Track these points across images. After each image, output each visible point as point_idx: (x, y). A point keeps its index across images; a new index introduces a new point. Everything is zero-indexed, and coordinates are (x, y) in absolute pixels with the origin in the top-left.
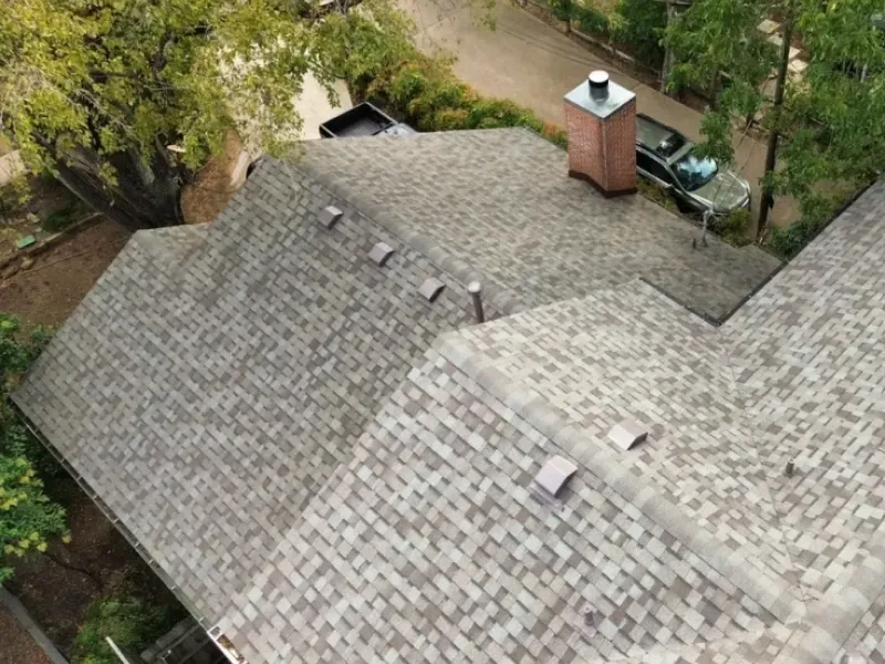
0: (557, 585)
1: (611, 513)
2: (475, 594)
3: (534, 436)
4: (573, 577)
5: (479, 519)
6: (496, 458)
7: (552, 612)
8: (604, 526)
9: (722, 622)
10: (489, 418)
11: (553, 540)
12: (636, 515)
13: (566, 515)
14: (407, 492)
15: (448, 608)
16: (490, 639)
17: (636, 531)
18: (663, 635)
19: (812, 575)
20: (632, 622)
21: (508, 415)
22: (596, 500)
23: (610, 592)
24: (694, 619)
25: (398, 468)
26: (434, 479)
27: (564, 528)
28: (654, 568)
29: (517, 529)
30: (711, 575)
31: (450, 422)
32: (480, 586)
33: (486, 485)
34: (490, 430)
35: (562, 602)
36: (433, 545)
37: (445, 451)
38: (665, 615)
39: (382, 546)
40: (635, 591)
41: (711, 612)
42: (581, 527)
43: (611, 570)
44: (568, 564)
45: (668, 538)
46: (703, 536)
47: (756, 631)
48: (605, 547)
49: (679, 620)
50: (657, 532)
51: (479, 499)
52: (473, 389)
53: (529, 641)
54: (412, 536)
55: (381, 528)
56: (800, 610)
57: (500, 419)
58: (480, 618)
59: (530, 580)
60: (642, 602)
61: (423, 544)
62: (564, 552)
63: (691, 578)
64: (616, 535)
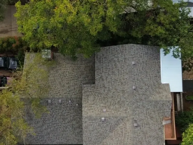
0: (110, 126)
1: (110, 119)
2: (103, 131)
3: (98, 118)
4: (110, 125)
5: (99, 126)
6: (96, 121)
7: (111, 128)
8: (110, 120)
9: (124, 120)
10: (93, 119)
11: (106, 123)
12: (112, 117)
13: (106, 121)
14: (91, 128)
15: (102, 133)
16: (107, 132)
17: (113, 119)
18: (120, 123)
19: (127, 111)
20: (117, 124)
21: (95, 118)
22: (108, 119)
23: (114, 123)
24: (122, 121)
25: (88, 128)
26: (92, 126)
27: (107, 122)
28: (116, 120)
29: (103, 125)
30: (121, 117)
31: (90, 121)
32: (103, 130)
33: (97, 123)
34: (94, 120)
35: (111, 127)
36: (97, 130)
37: (92, 124)
38: (119, 122)
39: (93, 133)
40: (116, 122)
41: (122, 120)
42: (108, 121)
43: (113, 122)
44: (109, 124)
45: (116, 117)
46: (118, 115)
47: (127, 119)
48: (111, 121)
49: (120, 122)
50: (114, 117)
51: (98, 125)
52: (90, 118)
53: (110, 131)
54: (94, 131)
55: (91, 132)
56: (128, 115)
57: (94, 118)
58: (105, 132)
59: (107, 127)
60: (117, 123)
61: (96, 131)
62: (108, 124)
63: (119, 119)
64: (111, 120)
